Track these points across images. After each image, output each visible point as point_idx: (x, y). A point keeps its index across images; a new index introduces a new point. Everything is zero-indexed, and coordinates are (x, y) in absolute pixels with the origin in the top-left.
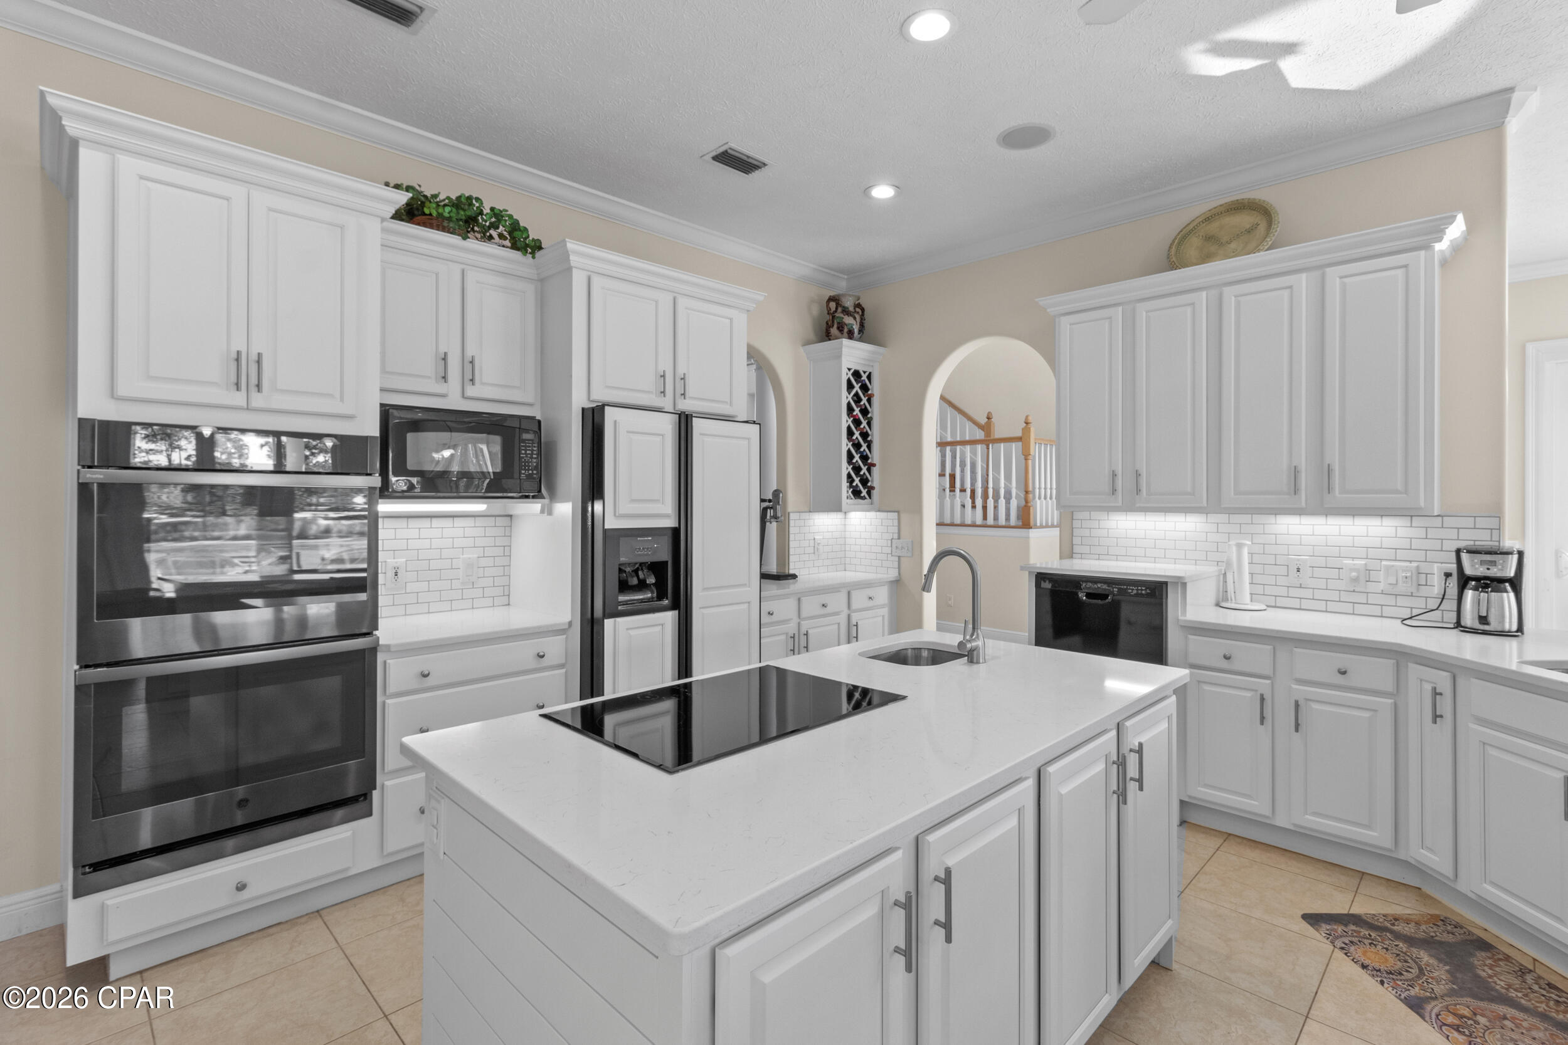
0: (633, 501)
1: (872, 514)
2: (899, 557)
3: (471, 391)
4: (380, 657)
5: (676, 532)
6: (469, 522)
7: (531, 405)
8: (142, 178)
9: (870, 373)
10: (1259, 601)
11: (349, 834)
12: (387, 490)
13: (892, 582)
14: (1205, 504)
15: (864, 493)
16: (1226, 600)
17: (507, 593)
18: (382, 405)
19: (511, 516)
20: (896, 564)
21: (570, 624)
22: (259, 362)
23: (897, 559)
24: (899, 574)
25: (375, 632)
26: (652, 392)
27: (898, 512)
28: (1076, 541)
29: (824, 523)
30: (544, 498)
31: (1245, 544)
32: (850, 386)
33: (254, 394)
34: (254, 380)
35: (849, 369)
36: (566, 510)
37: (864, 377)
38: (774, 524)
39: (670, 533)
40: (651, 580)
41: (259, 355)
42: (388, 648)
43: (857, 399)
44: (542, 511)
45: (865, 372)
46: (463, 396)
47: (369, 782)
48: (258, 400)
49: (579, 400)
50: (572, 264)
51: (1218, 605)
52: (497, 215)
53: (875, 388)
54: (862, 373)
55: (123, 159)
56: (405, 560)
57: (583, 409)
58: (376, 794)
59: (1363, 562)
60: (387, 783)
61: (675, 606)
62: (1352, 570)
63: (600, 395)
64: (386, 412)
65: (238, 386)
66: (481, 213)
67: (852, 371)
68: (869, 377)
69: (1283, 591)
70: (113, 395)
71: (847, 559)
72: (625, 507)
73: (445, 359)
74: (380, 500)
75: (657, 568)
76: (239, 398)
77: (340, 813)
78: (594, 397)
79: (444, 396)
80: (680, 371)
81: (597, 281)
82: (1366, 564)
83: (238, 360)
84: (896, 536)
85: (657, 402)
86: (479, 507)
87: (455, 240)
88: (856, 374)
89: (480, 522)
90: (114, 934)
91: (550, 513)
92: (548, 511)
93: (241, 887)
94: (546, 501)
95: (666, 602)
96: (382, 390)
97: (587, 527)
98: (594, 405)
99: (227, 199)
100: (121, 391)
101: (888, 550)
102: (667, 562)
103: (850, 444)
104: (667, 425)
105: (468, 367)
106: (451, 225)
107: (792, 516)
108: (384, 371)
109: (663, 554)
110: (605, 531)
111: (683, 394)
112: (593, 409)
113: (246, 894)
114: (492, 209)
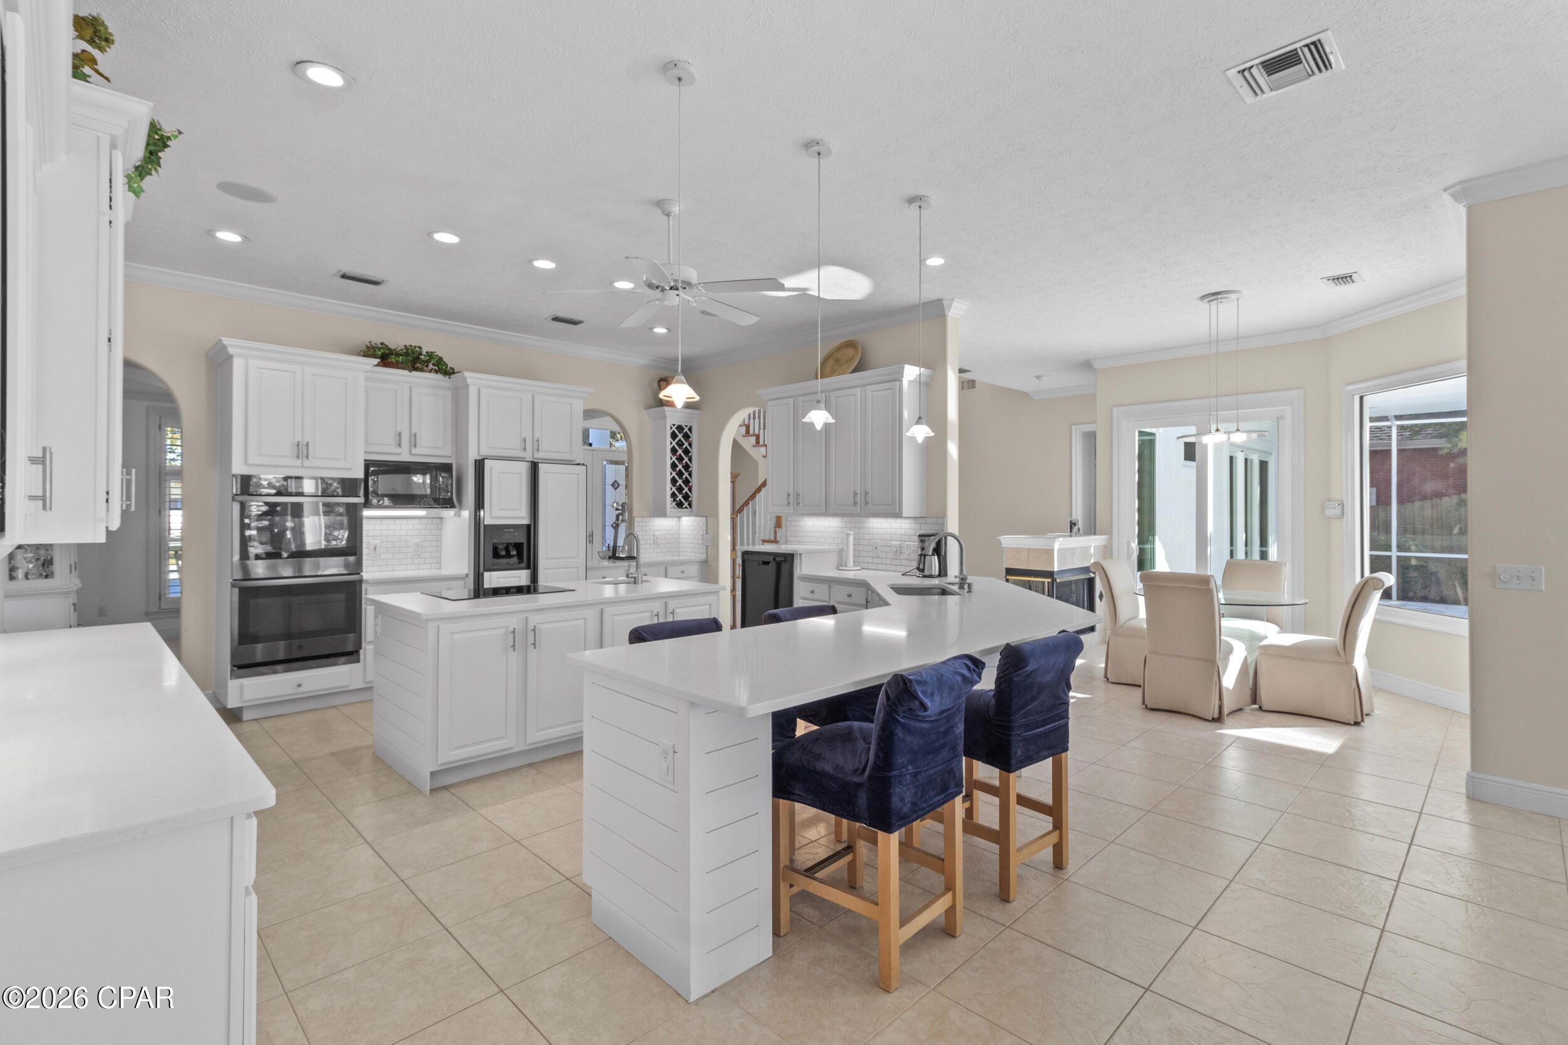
0: (501, 509)
1: (693, 518)
2: (707, 546)
3: (414, 451)
4: (364, 586)
5: (529, 526)
6: (416, 521)
7: (449, 457)
8: (258, 368)
9: (691, 427)
10: (857, 566)
11: (349, 669)
12: (368, 503)
13: (702, 562)
14: (824, 511)
15: (686, 504)
16: (842, 566)
17: (439, 561)
18: (365, 460)
19: (441, 518)
20: (705, 551)
21: (467, 575)
22: (307, 445)
23: (705, 547)
24: (707, 556)
25: (362, 573)
26: (517, 449)
27: (706, 517)
28: (789, 534)
29: (662, 525)
30: (455, 508)
31: (851, 534)
32: (674, 436)
33: (305, 460)
34: (305, 454)
35: (674, 425)
36: (466, 514)
37: (686, 430)
38: (624, 524)
39: (525, 528)
40: (514, 553)
41: (308, 443)
42: (367, 582)
43: (680, 444)
44: (455, 515)
45: (686, 426)
46: (410, 454)
47: (359, 645)
48: (307, 463)
49: (473, 455)
50: (468, 383)
51: (838, 569)
52: (431, 355)
53: (694, 437)
54: (685, 427)
55: (251, 361)
56: (379, 541)
57: (476, 460)
58: (362, 652)
59: (899, 543)
60: (367, 647)
61: (528, 567)
62: (895, 547)
63: (485, 452)
64: (368, 464)
65: (298, 457)
66: (421, 355)
67: (676, 426)
68: (690, 429)
69: (870, 560)
70: (246, 463)
71: (681, 548)
72: (496, 513)
73: (400, 435)
74: (364, 509)
75: (518, 546)
76: (298, 463)
77: (343, 659)
78: (481, 453)
79: (400, 454)
80: (536, 436)
81: (483, 392)
82: (900, 544)
83: (298, 445)
84: (705, 533)
85: (522, 454)
86: (421, 513)
87: (406, 372)
88: (680, 428)
89: (422, 521)
90: (247, 697)
91: (459, 516)
92: (458, 515)
93: (299, 686)
94: (456, 510)
95: (522, 565)
96: (365, 453)
97: (477, 522)
98: (481, 458)
99: (294, 372)
100: (250, 461)
101: (701, 542)
102: (522, 544)
103: (674, 458)
104: (523, 469)
105: (413, 438)
106: (403, 365)
107: (636, 519)
108: (367, 442)
109: (521, 538)
110: (485, 526)
111: (538, 450)
112: (479, 460)
113: (301, 689)
114: (427, 352)
